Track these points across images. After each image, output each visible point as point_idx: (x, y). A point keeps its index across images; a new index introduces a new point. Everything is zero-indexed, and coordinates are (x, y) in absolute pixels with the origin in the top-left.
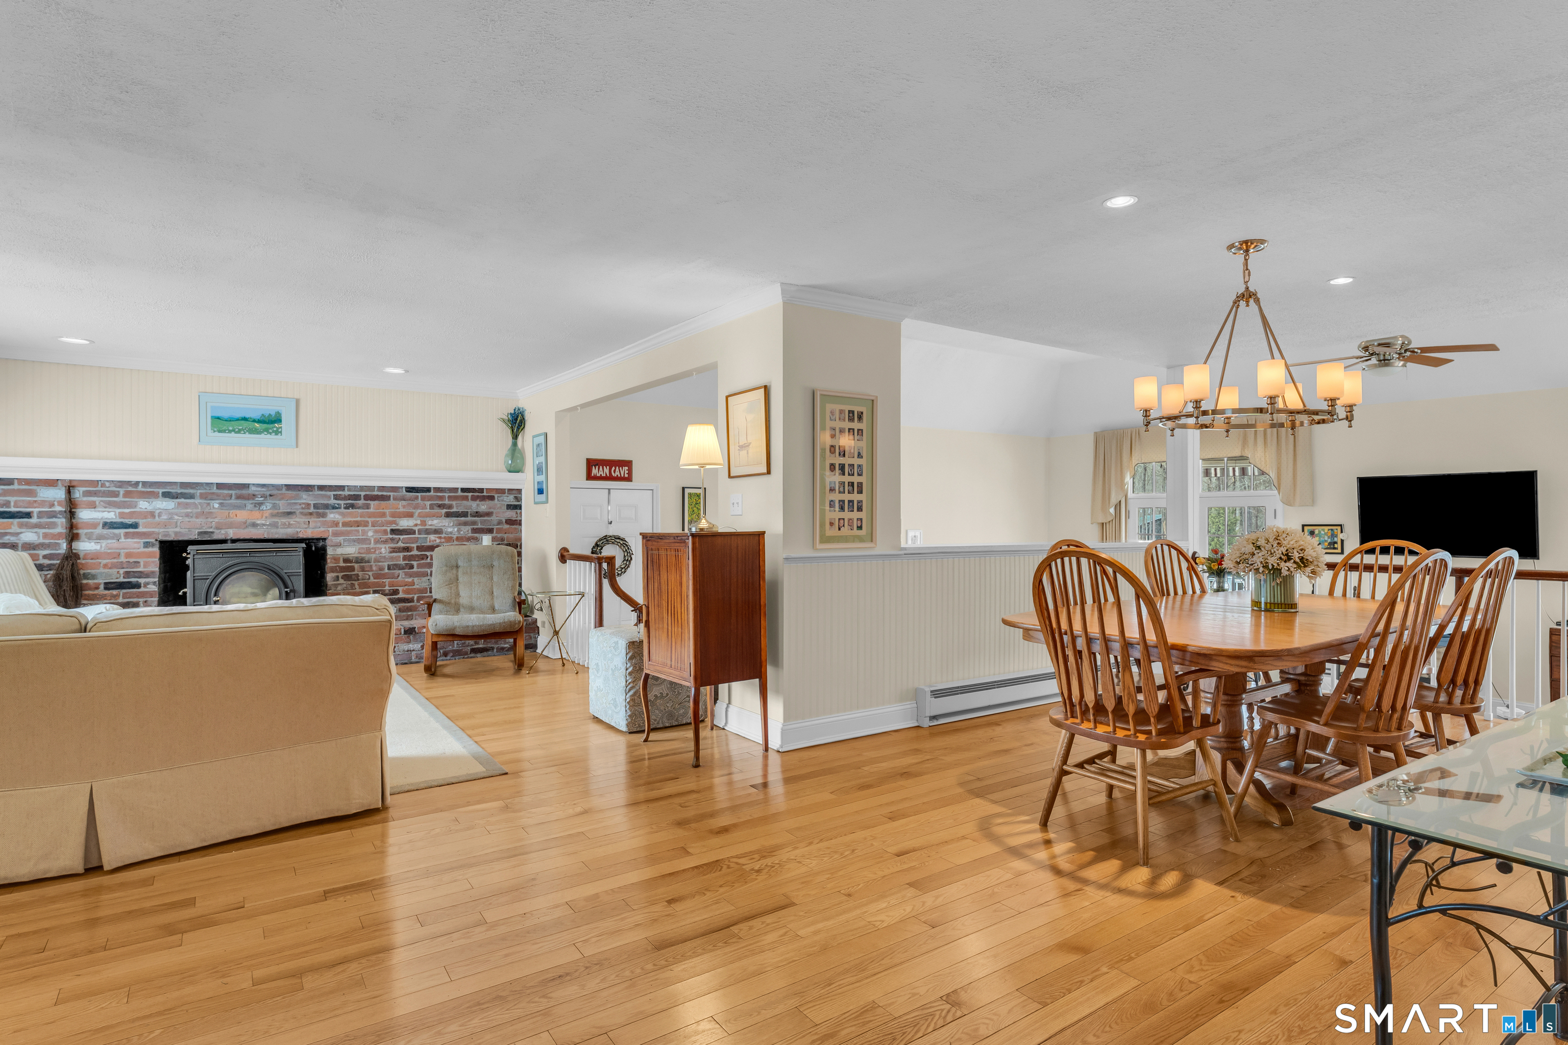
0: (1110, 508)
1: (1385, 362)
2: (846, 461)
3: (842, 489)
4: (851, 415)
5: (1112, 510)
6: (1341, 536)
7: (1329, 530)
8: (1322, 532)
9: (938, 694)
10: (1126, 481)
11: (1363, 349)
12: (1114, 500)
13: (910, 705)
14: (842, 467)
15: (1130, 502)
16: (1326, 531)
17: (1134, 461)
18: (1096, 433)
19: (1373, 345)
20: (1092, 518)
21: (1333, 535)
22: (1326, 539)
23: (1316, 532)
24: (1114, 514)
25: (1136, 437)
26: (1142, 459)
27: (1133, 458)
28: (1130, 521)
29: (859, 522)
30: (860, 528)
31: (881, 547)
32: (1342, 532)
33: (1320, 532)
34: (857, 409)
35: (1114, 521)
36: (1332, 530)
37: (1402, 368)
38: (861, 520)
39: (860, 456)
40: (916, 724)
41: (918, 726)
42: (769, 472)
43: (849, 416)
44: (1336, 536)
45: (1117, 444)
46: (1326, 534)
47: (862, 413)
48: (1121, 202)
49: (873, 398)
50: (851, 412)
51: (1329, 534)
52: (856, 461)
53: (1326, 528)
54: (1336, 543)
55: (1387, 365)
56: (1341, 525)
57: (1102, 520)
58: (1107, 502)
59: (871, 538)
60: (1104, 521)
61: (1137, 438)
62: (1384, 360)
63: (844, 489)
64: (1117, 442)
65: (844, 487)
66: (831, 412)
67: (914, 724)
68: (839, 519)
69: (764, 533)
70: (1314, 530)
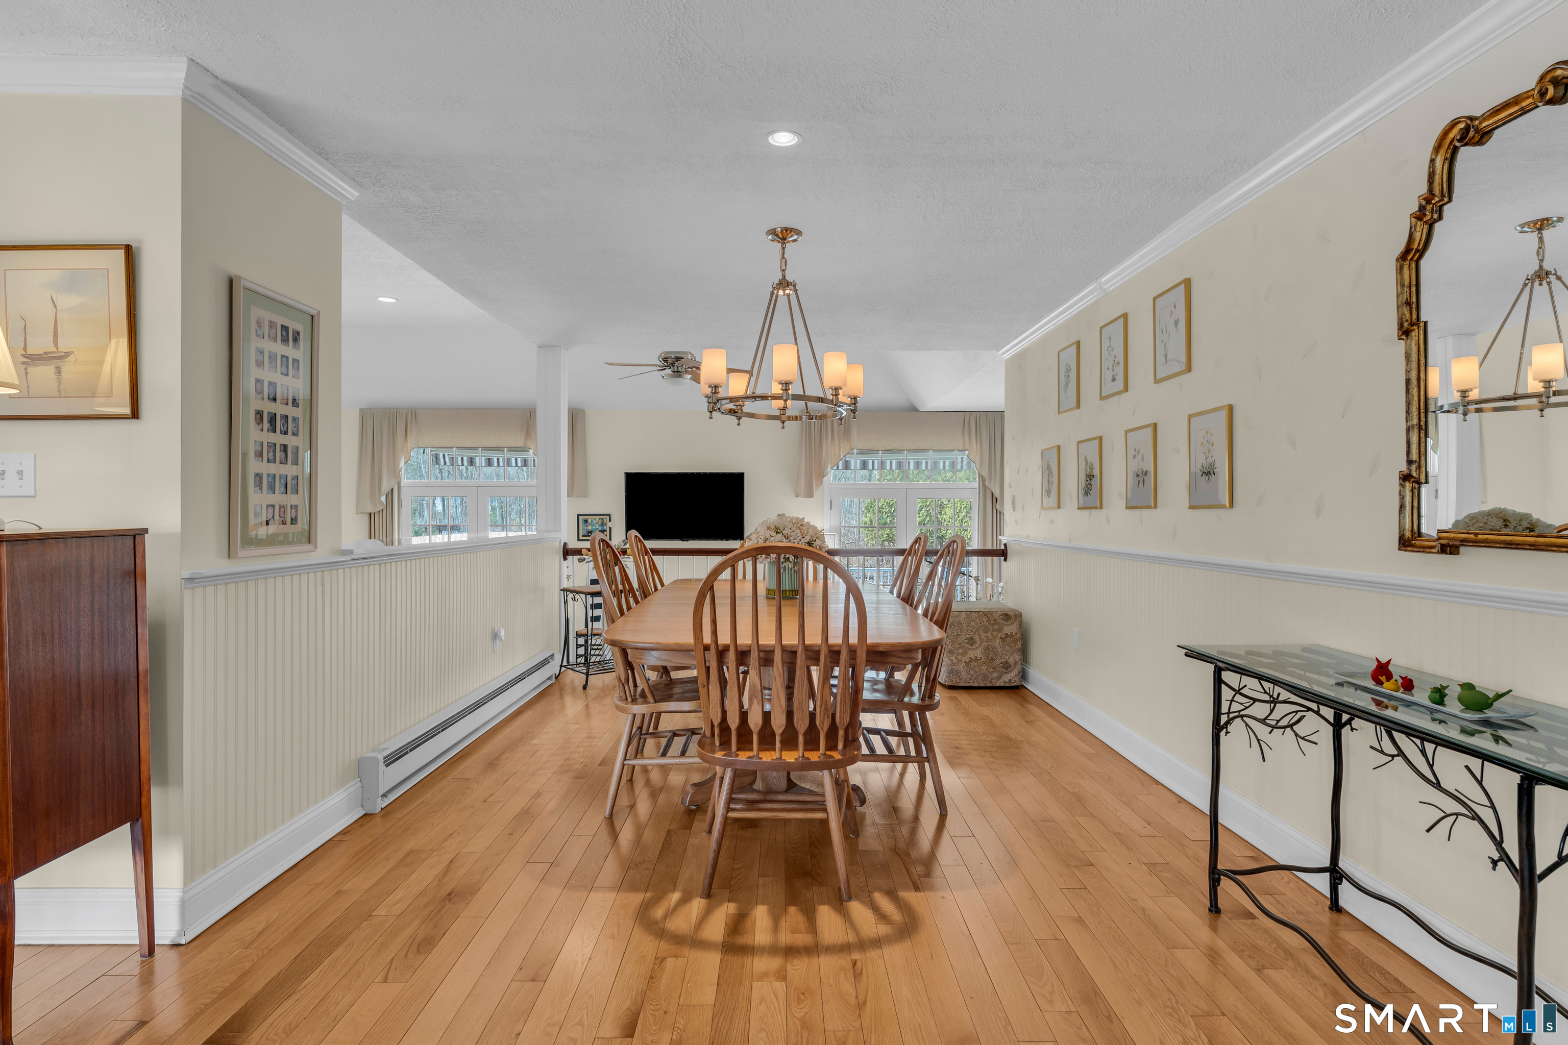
0: (380, 496)
1: (678, 374)
2: (279, 409)
3: (271, 457)
4: (284, 333)
5: (383, 499)
6: (609, 524)
7: (599, 519)
8: (594, 521)
9: (392, 759)
10: (400, 467)
11: (663, 359)
12: (385, 488)
13: (353, 787)
14: (273, 419)
15: (403, 489)
16: (597, 520)
17: (409, 445)
18: (361, 410)
19: (671, 357)
20: (357, 508)
21: (603, 524)
22: (597, 527)
23: (589, 521)
24: (385, 503)
25: (412, 419)
26: (418, 444)
27: (409, 441)
28: (403, 511)
29: (293, 511)
30: (294, 521)
31: (321, 553)
32: (610, 521)
33: (592, 521)
34: (293, 325)
35: (384, 511)
36: (602, 519)
37: (689, 380)
38: (296, 507)
39: (295, 403)
40: (363, 813)
41: (365, 815)
42: (135, 414)
43: (282, 335)
44: (606, 525)
45: (389, 425)
46: (597, 523)
47: (298, 333)
48: (783, 139)
49: (314, 312)
50: (285, 328)
51: (600, 523)
52: (291, 411)
53: (598, 517)
54: (605, 531)
55: (680, 376)
56: (609, 515)
57: (370, 509)
58: (377, 489)
59: (309, 537)
60: (372, 511)
61: (414, 420)
62: (678, 372)
63: (275, 455)
64: (389, 422)
65: (274, 451)
66: (258, 322)
67: (360, 813)
68: (268, 506)
69: (145, 531)
70: (588, 519)
